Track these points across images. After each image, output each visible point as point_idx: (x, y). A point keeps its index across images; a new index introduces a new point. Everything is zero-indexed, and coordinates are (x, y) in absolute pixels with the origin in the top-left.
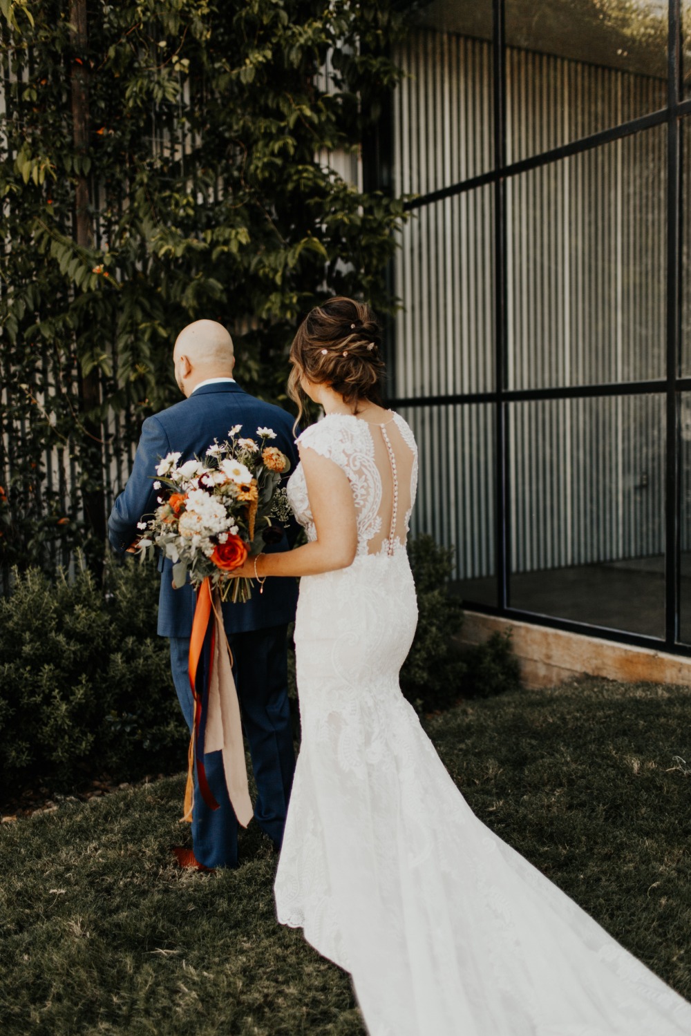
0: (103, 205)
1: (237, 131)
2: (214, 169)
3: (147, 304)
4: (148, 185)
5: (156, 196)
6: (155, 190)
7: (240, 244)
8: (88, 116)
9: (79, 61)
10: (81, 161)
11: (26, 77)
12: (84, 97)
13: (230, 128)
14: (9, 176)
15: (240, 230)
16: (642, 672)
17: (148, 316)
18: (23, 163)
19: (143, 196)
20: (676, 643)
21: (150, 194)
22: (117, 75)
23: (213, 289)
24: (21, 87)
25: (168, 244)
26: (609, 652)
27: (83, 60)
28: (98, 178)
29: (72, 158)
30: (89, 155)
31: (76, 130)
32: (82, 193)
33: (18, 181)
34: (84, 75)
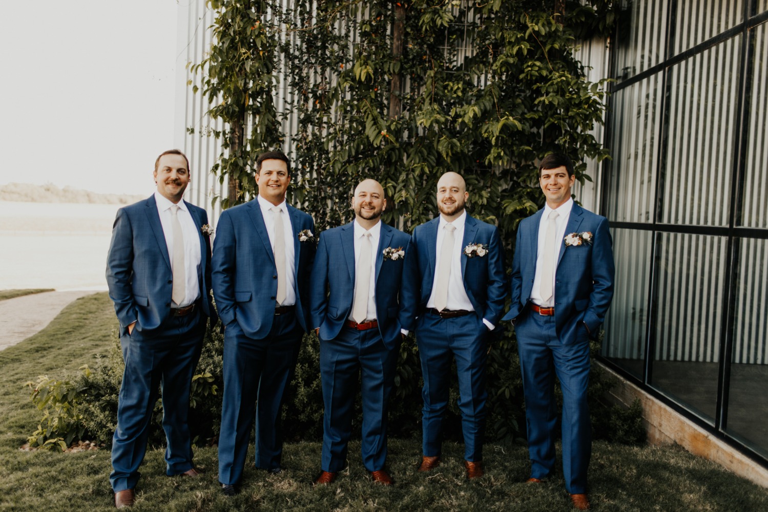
0: (408, 89)
3: (425, 152)
4: (434, 77)
8: (403, 38)
9: (399, 4)
10: (395, 65)
11: (367, 17)
12: (401, 26)
14: (349, 76)
16: (701, 448)
18: (358, 68)
20: (720, 430)
22: (422, 10)
23: (456, 145)
24: (363, 23)
26: (687, 429)
27: (401, 3)
29: (390, 63)
30: (400, 60)
31: (394, 46)
32: (395, 84)
33: (353, 79)
34: (402, 12)
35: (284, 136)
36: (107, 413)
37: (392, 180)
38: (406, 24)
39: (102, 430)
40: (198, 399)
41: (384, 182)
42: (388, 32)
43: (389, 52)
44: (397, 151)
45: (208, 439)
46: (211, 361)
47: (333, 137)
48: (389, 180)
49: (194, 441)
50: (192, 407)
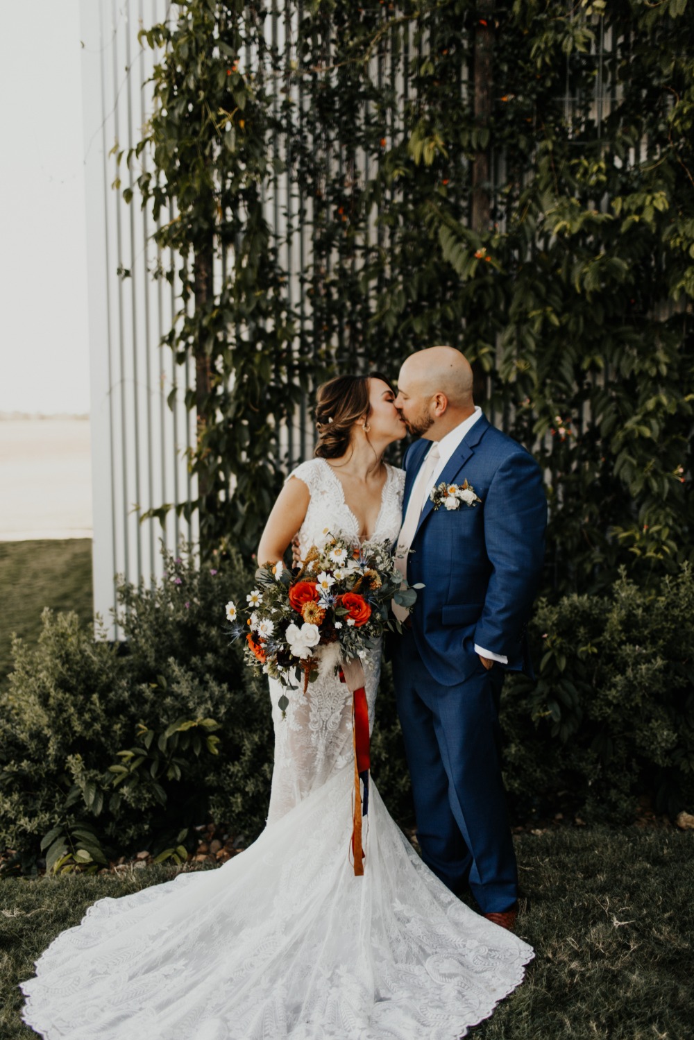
0: (503, 179)
1: (668, 76)
2: (638, 125)
3: (543, 289)
4: (554, 153)
5: (563, 164)
6: (562, 157)
7: (656, 210)
8: (491, 83)
9: (483, 22)
10: (479, 135)
11: (426, 50)
12: (487, 62)
13: (660, 74)
14: (400, 159)
15: (657, 195)
17: (542, 302)
18: (415, 143)
19: (547, 166)
21: (556, 162)
22: (526, 32)
23: (617, 269)
24: (420, 61)
25: (564, 219)
27: (487, 21)
28: (499, 150)
29: (470, 132)
30: (489, 126)
31: (477, 101)
32: (480, 169)
33: (409, 163)
34: (488, 38)
35: (288, 274)
36: (16, 797)
37: (486, 341)
38: (498, 57)
39: (8, 828)
40: (183, 762)
41: (470, 349)
42: (465, 76)
43: (467, 111)
44: (491, 291)
45: (199, 828)
46: (207, 695)
47: (375, 270)
48: (480, 343)
49: (179, 839)
50: (174, 780)
